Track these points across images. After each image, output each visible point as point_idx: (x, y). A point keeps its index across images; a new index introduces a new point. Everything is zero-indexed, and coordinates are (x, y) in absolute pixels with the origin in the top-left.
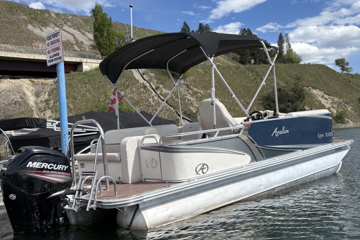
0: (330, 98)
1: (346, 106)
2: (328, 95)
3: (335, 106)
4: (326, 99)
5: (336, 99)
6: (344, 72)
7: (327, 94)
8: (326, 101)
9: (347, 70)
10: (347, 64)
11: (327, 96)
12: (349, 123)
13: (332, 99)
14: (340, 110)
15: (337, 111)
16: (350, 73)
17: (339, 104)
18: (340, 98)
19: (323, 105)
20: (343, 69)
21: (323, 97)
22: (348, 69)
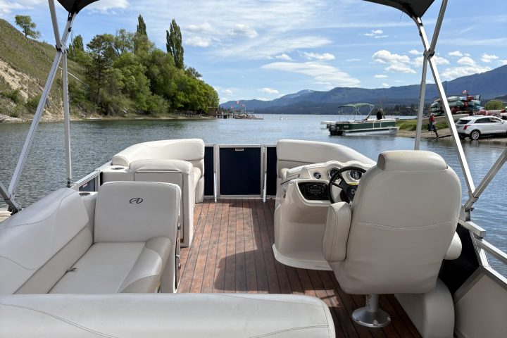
0: (17, 75)
1: (40, 89)
2: (15, 69)
3: (25, 87)
4: (10, 74)
5: (27, 77)
6: (28, 36)
7: (13, 68)
8: (12, 78)
9: (32, 34)
10: (33, 26)
11: (12, 71)
12: (46, 114)
13: (21, 76)
14: (34, 95)
15: (30, 96)
16: (37, 39)
17: (31, 85)
18: (32, 75)
19: (8, 83)
20: (27, 32)
21: (6, 71)
22: (35, 33)
